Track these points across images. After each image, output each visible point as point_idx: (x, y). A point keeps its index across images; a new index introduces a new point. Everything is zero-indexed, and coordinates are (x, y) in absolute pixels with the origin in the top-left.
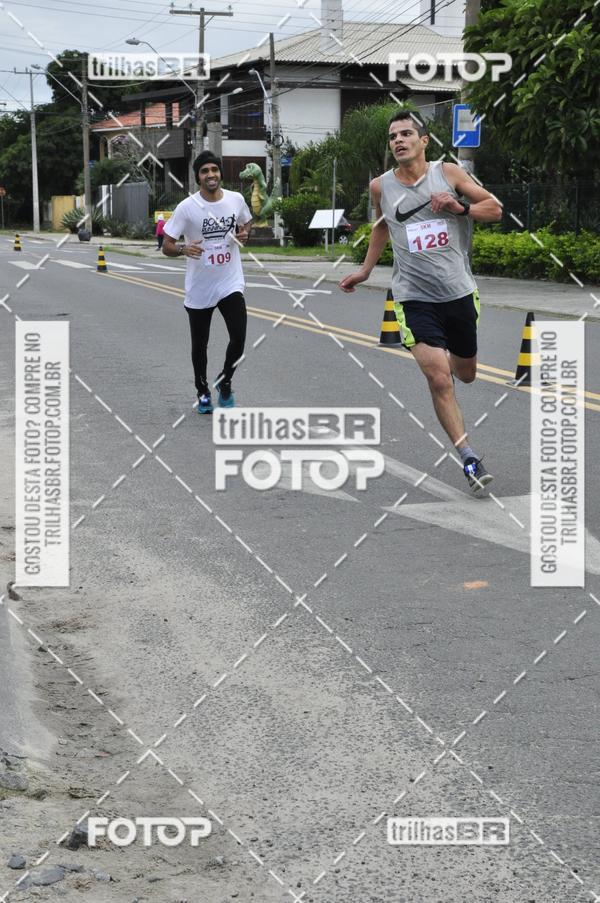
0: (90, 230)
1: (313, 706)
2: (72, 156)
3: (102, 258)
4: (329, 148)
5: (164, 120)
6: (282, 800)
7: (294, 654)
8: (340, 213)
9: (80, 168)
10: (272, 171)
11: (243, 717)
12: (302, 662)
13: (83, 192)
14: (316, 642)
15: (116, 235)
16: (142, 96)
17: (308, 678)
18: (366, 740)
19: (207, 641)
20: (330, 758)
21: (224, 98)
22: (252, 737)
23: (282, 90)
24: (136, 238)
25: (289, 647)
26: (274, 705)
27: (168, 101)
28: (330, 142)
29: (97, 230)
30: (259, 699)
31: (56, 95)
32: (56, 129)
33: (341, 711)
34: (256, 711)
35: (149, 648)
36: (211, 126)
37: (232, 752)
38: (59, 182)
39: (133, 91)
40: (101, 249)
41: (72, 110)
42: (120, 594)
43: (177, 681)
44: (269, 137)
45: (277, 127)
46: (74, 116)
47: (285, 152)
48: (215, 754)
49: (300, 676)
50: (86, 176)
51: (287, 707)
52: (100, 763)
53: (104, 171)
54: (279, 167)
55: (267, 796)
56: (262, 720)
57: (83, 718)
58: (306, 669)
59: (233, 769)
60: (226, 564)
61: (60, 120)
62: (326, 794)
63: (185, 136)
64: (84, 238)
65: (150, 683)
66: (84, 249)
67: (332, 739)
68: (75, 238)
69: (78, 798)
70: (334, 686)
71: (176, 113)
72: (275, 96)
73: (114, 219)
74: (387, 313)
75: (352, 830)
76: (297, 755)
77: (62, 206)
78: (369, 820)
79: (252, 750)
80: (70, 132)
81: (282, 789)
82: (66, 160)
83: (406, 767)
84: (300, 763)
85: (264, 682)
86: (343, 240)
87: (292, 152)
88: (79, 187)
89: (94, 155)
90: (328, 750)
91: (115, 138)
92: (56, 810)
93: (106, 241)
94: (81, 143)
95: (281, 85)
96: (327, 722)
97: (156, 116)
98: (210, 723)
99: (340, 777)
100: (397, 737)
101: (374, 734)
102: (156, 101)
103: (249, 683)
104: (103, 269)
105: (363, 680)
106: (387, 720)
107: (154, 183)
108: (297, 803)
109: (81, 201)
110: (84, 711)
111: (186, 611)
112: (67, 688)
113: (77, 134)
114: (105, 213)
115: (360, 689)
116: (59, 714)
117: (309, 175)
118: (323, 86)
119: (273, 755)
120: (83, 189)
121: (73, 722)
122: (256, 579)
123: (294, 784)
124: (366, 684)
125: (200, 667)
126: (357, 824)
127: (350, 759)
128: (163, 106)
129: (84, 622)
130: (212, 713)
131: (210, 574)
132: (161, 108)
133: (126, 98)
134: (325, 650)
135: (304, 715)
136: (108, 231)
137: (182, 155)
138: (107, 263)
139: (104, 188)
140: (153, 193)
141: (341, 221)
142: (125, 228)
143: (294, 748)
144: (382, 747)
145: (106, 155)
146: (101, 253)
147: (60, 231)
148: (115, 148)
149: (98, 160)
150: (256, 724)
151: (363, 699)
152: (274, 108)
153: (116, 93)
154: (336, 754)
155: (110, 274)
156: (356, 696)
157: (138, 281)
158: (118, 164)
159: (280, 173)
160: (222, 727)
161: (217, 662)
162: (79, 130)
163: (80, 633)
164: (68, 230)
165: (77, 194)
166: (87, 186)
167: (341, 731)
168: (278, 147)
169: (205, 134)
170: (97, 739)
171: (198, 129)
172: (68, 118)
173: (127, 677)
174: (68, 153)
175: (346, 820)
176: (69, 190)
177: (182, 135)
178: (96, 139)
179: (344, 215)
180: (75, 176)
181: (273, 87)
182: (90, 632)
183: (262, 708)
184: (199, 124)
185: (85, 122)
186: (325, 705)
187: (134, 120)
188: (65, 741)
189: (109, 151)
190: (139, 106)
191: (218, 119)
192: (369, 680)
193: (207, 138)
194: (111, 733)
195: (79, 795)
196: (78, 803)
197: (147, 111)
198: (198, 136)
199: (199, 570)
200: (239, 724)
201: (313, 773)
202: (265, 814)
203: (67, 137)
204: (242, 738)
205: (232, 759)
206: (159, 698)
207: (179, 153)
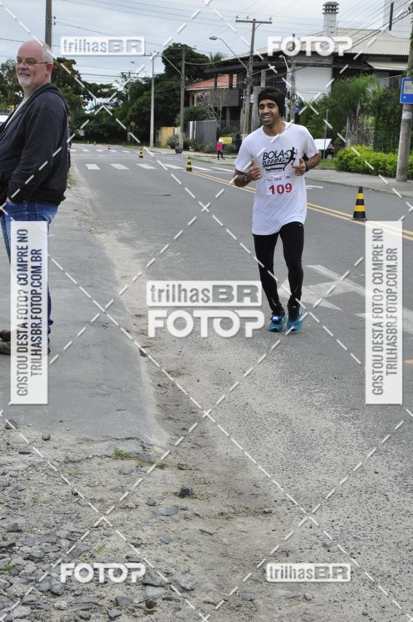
0: (182, 147)
1: (316, 426)
2: (174, 104)
3: (189, 163)
4: (323, 103)
5: (228, 84)
6: (299, 479)
7: (305, 396)
8: (329, 141)
9: (178, 111)
10: (289, 115)
11: (276, 430)
12: (309, 401)
13: (179, 125)
14: (318, 390)
15: (197, 150)
16: (216, 70)
17: (313, 411)
18: (348, 448)
19: (254, 386)
20: (327, 457)
21: (263, 72)
22: (281, 442)
23: (298, 67)
24: (208, 152)
25: (302, 392)
26: (294, 425)
27: (231, 73)
28: (325, 98)
29: (186, 147)
30: (284, 420)
31: (166, 68)
32: (165, 88)
33: (333, 431)
34: (283, 428)
35: (221, 388)
36: (255, 88)
37: (270, 450)
38: (166, 119)
39: (211, 67)
40: (189, 158)
41: (175, 78)
42: (203, 357)
43: (237, 408)
44: (289, 95)
45: (294, 89)
46: (176, 81)
47: (297, 104)
48: (260, 450)
49: (309, 409)
50: (181, 117)
51: (301, 426)
52: (195, 451)
53: (191, 113)
54: (294, 113)
55: (291, 476)
56: (288, 433)
57: (184, 425)
58: (312, 405)
59: (270, 459)
60: (264, 342)
61: (168, 83)
62: (326, 477)
63: (240, 94)
64: (178, 152)
65: (222, 408)
66: (178, 158)
67: (328, 446)
68: (173, 151)
69: (183, 469)
70: (329, 416)
71: (235, 80)
72: (294, 71)
73: (196, 141)
74: (358, 200)
75: (341, 498)
76: (308, 454)
77: (167, 133)
78: (351, 493)
79: (281, 450)
80: (173, 90)
81: (299, 472)
82: (170, 107)
83: (372, 465)
84: (310, 459)
85: (287, 411)
86: (329, 157)
87: (302, 105)
88: (177, 122)
89: (187, 104)
90: (325, 452)
91: (199, 94)
92: (171, 475)
93: (191, 153)
94: (180, 96)
95: (297, 65)
96: (325, 436)
97: (223, 82)
98: (257, 432)
99: (333, 468)
100: (367, 447)
101: (353, 445)
102: (224, 73)
103: (279, 411)
104: (189, 169)
105: (346, 413)
106: (360, 437)
107: (220, 120)
108: (308, 481)
109: (178, 130)
110: (185, 421)
111: (241, 368)
112: (174, 408)
113: (177, 92)
114: (191, 137)
115: (344, 418)
116: (170, 422)
117: (311, 119)
118: (322, 66)
119: (294, 453)
120: (179, 123)
121: (178, 427)
122: (282, 352)
123: (306, 470)
124: (347, 416)
125: (250, 401)
126: (344, 495)
127: (339, 458)
128: (228, 76)
129: (183, 371)
130: (258, 427)
131: (255, 347)
132: (227, 77)
133: (207, 71)
134: (323, 395)
135: (311, 432)
136: (192, 148)
137: (237, 105)
138: (192, 167)
139: (191, 123)
140: (219, 126)
141: (329, 146)
142: (202, 147)
143: (306, 450)
144: (358, 453)
145: (193, 104)
146: (189, 161)
147: (165, 148)
148: (199, 100)
149: (189, 106)
150: (283, 435)
151: (346, 425)
152: (293, 79)
153: (201, 68)
154: (331, 455)
155: (193, 173)
156: (341, 422)
157: (211, 178)
158: (200, 109)
159: (294, 116)
160: (264, 435)
161: (260, 398)
162: (179, 89)
163: (181, 377)
164: (169, 147)
165: (176, 126)
166: (182, 121)
167: (333, 441)
168: (294, 101)
169: (251, 93)
170: (192, 438)
171: (248, 90)
172: (173, 82)
173: (208, 403)
174: (172, 102)
175: (337, 492)
176: (171, 123)
177: (238, 93)
178: (188, 94)
179: (331, 143)
180: (175, 116)
181: (293, 66)
182: (186, 377)
183: (287, 426)
184: (249, 86)
185: (183, 83)
186: (324, 426)
187: (209, 84)
188: (174, 438)
189: (195, 101)
190: (214, 76)
191: (259, 84)
192: (349, 413)
193: (252, 95)
194: (199, 435)
195: (184, 468)
196: (183, 472)
197: (218, 79)
198: (248, 94)
199: (248, 345)
200: (273, 434)
201: (317, 465)
202: (289, 486)
203: (172, 93)
204: (275, 442)
205: (270, 454)
206: (227, 417)
207: (235, 103)
